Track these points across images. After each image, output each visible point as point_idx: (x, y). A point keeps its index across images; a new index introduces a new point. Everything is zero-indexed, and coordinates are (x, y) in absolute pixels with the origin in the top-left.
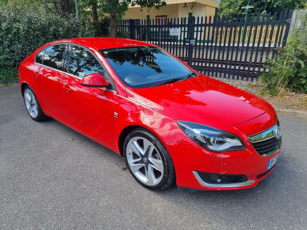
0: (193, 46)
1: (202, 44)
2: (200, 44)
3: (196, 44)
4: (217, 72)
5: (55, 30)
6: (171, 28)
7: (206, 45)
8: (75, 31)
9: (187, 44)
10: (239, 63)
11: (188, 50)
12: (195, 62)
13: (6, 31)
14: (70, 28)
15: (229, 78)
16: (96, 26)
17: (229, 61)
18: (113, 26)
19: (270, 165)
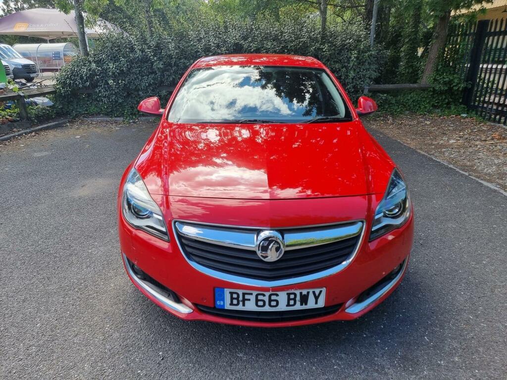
18: (437, 37)
19: (230, 302)
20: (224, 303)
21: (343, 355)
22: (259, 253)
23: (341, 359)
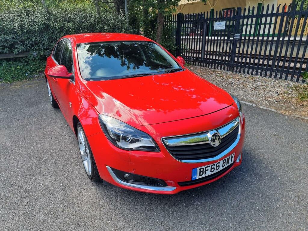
0: (238, 41)
1: (247, 38)
2: (245, 38)
3: (241, 38)
4: (262, 69)
5: (101, 28)
6: (216, 22)
7: (252, 39)
8: (120, 28)
9: (232, 38)
10: (289, 59)
11: (232, 45)
12: (238, 57)
13: (59, 30)
14: (116, 26)
15: (275, 77)
16: (145, 23)
17: (278, 56)
18: (159, 23)
19: (199, 175)
20: (196, 176)
21: (235, 184)
22: (212, 144)
23: (236, 186)
